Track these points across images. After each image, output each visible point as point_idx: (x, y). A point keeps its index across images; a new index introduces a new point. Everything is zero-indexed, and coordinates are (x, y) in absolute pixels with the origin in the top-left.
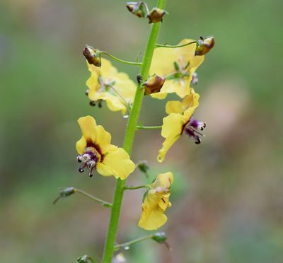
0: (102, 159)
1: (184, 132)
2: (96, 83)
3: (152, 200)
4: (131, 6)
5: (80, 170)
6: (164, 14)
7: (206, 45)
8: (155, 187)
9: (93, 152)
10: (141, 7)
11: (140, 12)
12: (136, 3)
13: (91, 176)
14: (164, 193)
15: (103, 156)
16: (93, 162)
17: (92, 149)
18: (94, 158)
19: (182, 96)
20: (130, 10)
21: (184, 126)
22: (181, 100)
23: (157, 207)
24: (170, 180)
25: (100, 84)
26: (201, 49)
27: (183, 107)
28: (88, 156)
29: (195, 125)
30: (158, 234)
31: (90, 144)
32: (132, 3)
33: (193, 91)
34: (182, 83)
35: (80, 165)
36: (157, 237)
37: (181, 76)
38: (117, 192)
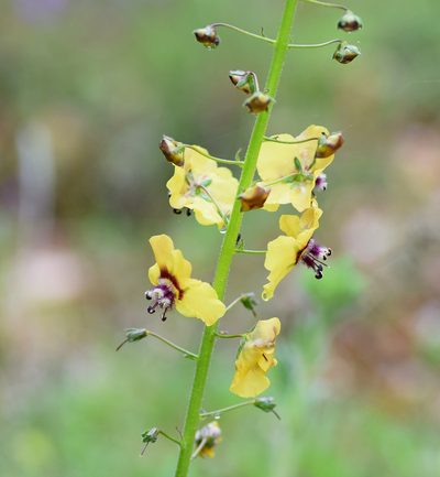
0: (181, 297)
1: (300, 261)
2: (182, 182)
3: (248, 357)
4: (235, 77)
5: (149, 310)
6: (269, 102)
7: (329, 146)
8: (254, 339)
9: (168, 286)
10: (249, 80)
11: (247, 86)
12: (243, 73)
13: (164, 319)
14: (266, 347)
15: (181, 292)
16: (166, 301)
17: (166, 282)
18: (168, 294)
19: (300, 210)
20: (235, 82)
21: (299, 253)
22: (300, 215)
23: (257, 367)
24: (275, 330)
25: (189, 184)
26: (323, 150)
27: (302, 225)
28: (161, 292)
29: (315, 251)
30: (263, 399)
31: (165, 274)
32: (238, 72)
33: (315, 204)
34: (303, 189)
35: (150, 303)
36: (261, 403)
37: (302, 179)
38: (205, 339)
